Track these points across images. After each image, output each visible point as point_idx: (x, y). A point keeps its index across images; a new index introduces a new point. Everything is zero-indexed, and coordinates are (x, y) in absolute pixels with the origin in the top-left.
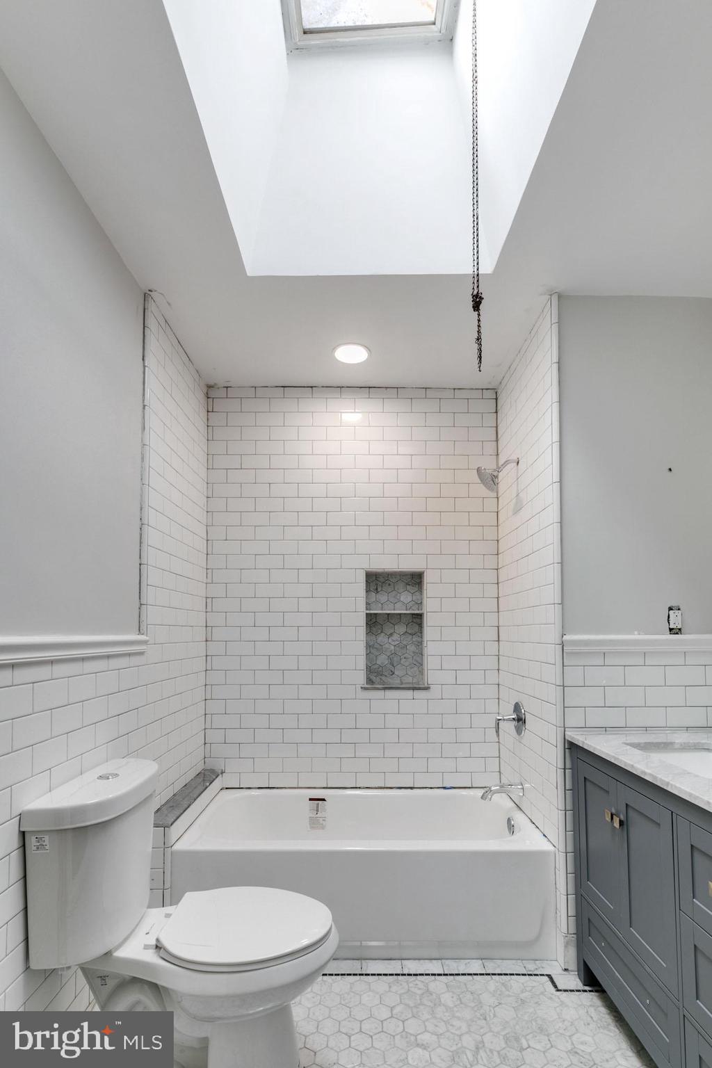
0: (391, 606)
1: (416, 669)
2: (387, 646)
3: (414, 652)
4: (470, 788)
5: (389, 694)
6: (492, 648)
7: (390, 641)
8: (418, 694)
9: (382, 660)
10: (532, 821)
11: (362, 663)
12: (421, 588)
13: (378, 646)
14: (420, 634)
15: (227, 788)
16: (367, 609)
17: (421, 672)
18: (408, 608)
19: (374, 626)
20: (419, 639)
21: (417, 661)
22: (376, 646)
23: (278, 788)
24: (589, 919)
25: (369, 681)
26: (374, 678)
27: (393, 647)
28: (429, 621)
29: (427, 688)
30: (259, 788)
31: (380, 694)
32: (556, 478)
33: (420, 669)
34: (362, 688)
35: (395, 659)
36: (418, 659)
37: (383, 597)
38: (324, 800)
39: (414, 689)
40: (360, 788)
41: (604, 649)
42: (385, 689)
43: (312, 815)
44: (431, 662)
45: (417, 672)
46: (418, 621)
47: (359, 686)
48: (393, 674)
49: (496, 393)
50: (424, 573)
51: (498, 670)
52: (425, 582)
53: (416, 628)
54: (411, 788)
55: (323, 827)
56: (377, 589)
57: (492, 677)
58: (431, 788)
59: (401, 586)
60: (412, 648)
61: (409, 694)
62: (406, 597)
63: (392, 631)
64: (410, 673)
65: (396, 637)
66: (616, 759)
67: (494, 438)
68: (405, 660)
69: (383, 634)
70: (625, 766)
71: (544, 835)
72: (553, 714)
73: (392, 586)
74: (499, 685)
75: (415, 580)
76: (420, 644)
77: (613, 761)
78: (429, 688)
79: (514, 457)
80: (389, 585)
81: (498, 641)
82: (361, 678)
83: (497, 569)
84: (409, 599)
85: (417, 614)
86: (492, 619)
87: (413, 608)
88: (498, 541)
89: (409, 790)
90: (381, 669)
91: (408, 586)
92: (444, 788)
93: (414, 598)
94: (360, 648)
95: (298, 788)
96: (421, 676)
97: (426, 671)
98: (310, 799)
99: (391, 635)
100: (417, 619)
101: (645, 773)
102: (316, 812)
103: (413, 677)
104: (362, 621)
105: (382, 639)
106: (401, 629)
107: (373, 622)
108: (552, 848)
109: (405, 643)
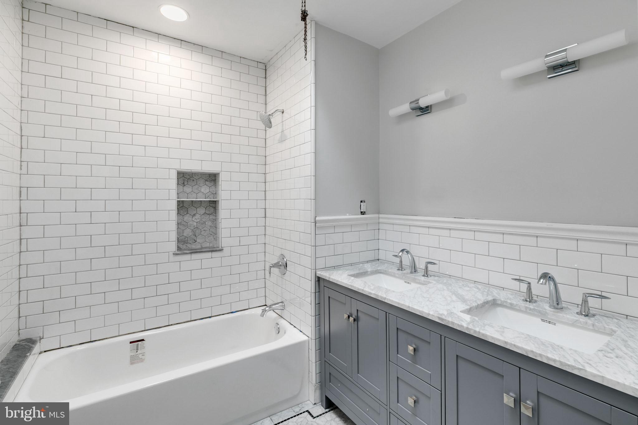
0: (194, 195)
1: (212, 237)
2: (191, 223)
3: (210, 226)
4: (247, 309)
5: (195, 256)
6: (261, 222)
7: (193, 219)
8: (215, 254)
9: (188, 232)
10: (290, 324)
11: (174, 236)
12: (216, 183)
13: (185, 223)
14: (214, 214)
15: (45, 351)
16: (178, 198)
17: (216, 239)
18: (207, 196)
19: (182, 210)
20: (214, 218)
21: (213, 232)
22: (183, 223)
23: (99, 340)
24: (330, 373)
25: (179, 248)
26: (181, 246)
27: (195, 224)
28: (222, 206)
29: (221, 250)
30: (80, 344)
31: (188, 257)
32: (313, 127)
33: (215, 237)
34: (174, 254)
35: (197, 231)
36: (214, 231)
37: (188, 189)
38: (143, 340)
39: (212, 251)
40: (172, 325)
41: (334, 224)
42: (191, 253)
43: (133, 354)
44: (223, 233)
45: (213, 239)
46: (214, 205)
47: (171, 254)
48: (196, 241)
49: (266, 66)
50: (218, 174)
51: (265, 235)
52: (220, 180)
53: (212, 210)
54: (210, 317)
55: (142, 360)
56: (184, 183)
57: (261, 240)
58: (223, 314)
59: (201, 182)
60: (209, 223)
61: (209, 255)
62: (205, 189)
63: (195, 212)
64: (207, 240)
65: (198, 216)
66: (352, 286)
67: (264, 93)
68: (204, 232)
69: (188, 215)
70: (358, 290)
71: (300, 331)
72: (308, 262)
73: (195, 180)
74: (265, 244)
75: (213, 178)
76: (215, 221)
77: (350, 287)
78: (222, 250)
79: (280, 108)
80: (193, 181)
81: (265, 217)
82: (173, 247)
83: (265, 174)
84: (208, 191)
85: (213, 201)
86: (261, 204)
87: (210, 197)
88: (265, 156)
89: (209, 319)
90: (186, 239)
91: (206, 182)
92: (232, 312)
93: (211, 190)
94: (173, 226)
95: (119, 336)
96: (215, 242)
97: (220, 239)
98: (131, 343)
99: (194, 215)
100: (213, 205)
101: (371, 293)
102: (136, 351)
103: (210, 243)
104: (173, 205)
105: (187, 218)
106: (202, 211)
107: (182, 206)
108: (306, 338)
109: (204, 220)
